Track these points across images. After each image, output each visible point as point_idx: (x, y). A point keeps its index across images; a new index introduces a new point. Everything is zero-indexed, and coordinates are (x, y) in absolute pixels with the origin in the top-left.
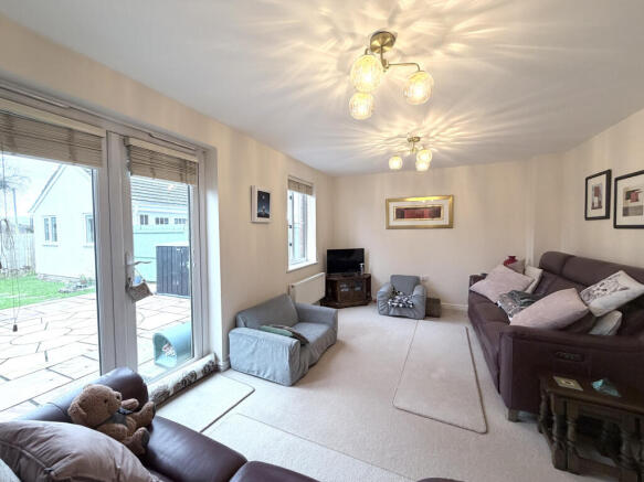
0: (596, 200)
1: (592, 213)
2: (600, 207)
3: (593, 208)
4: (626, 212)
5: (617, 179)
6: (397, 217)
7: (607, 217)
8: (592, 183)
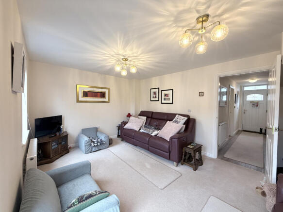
0: (154, 96)
1: (152, 99)
2: (156, 97)
3: (153, 98)
4: (165, 99)
5: (162, 91)
6: (84, 96)
7: (159, 100)
8: (153, 91)
